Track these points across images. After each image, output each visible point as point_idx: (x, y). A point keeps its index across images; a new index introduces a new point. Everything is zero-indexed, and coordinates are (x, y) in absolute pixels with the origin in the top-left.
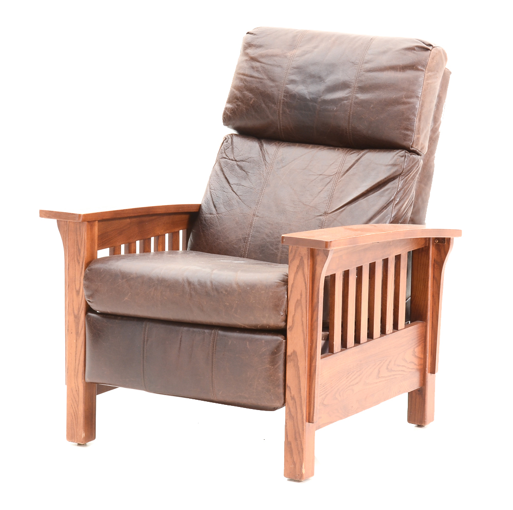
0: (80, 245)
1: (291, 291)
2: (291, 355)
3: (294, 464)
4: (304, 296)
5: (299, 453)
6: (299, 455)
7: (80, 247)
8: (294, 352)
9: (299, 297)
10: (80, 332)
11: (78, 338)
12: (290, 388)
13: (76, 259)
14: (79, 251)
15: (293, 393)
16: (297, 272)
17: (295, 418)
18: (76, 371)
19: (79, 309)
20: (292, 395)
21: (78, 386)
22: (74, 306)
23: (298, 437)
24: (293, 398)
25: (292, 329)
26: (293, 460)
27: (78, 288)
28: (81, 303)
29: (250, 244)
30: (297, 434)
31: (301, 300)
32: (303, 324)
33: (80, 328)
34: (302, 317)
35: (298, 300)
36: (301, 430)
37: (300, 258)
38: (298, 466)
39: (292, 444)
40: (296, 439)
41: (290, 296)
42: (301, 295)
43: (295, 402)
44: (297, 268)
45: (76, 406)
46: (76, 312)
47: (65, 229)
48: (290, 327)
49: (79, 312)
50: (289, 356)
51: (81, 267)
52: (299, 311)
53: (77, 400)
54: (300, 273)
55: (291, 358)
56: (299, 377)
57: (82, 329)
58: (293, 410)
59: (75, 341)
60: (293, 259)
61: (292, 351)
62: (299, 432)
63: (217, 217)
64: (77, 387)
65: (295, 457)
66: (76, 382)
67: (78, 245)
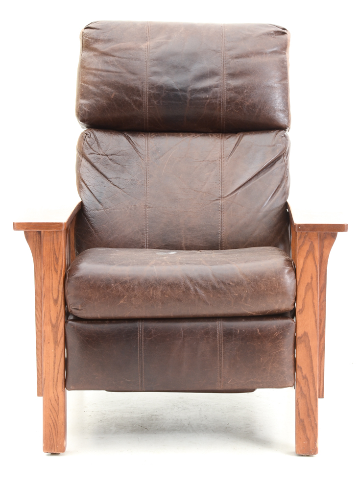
0: (57, 254)
1: (301, 276)
2: (302, 337)
3: (308, 440)
4: (314, 279)
5: (313, 429)
6: (313, 430)
7: (57, 256)
8: (305, 334)
9: (309, 281)
10: (59, 340)
11: (57, 347)
12: (301, 368)
13: (53, 268)
14: (57, 260)
15: (304, 372)
16: (306, 257)
17: (308, 396)
18: (55, 380)
19: (57, 318)
20: (304, 375)
21: (58, 396)
22: (51, 315)
23: (311, 413)
24: (305, 377)
25: (302, 312)
26: (307, 436)
27: (55, 296)
28: (60, 311)
29: (149, 235)
30: (310, 412)
31: (311, 283)
32: (314, 306)
33: (59, 336)
34: (313, 299)
35: (308, 284)
36: (314, 407)
37: (310, 243)
38: (311, 441)
39: (305, 421)
40: (309, 416)
41: (299, 280)
42: (312, 278)
43: (307, 381)
44: (307, 253)
45: (55, 415)
46: (54, 321)
47: (35, 240)
48: (300, 310)
49: (57, 320)
50: (300, 338)
51: (59, 275)
52: (310, 293)
53: (57, 410)
54: (310, 258)
55: (302, 339)
56: (311, 357)
57: (61, 338)
58: (305, 389)
59: (53, 351)
60: (303, 245)
61: (303, 332)
62: (312, 410)
63: (106, 212)
64: (56, 397)
65: (309, 433)
66: (55, 392)
67: (55, 254)
